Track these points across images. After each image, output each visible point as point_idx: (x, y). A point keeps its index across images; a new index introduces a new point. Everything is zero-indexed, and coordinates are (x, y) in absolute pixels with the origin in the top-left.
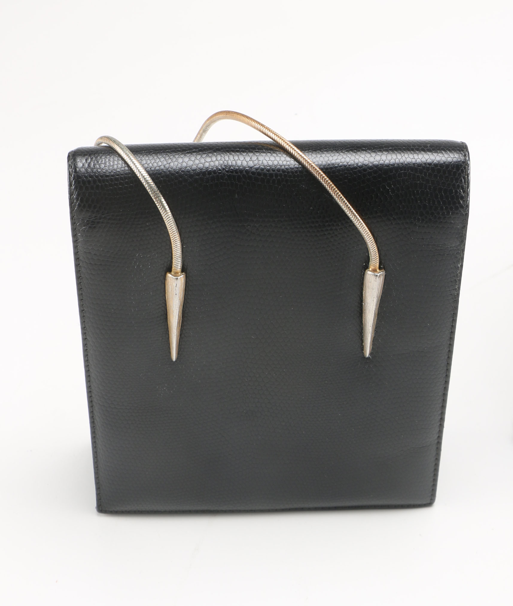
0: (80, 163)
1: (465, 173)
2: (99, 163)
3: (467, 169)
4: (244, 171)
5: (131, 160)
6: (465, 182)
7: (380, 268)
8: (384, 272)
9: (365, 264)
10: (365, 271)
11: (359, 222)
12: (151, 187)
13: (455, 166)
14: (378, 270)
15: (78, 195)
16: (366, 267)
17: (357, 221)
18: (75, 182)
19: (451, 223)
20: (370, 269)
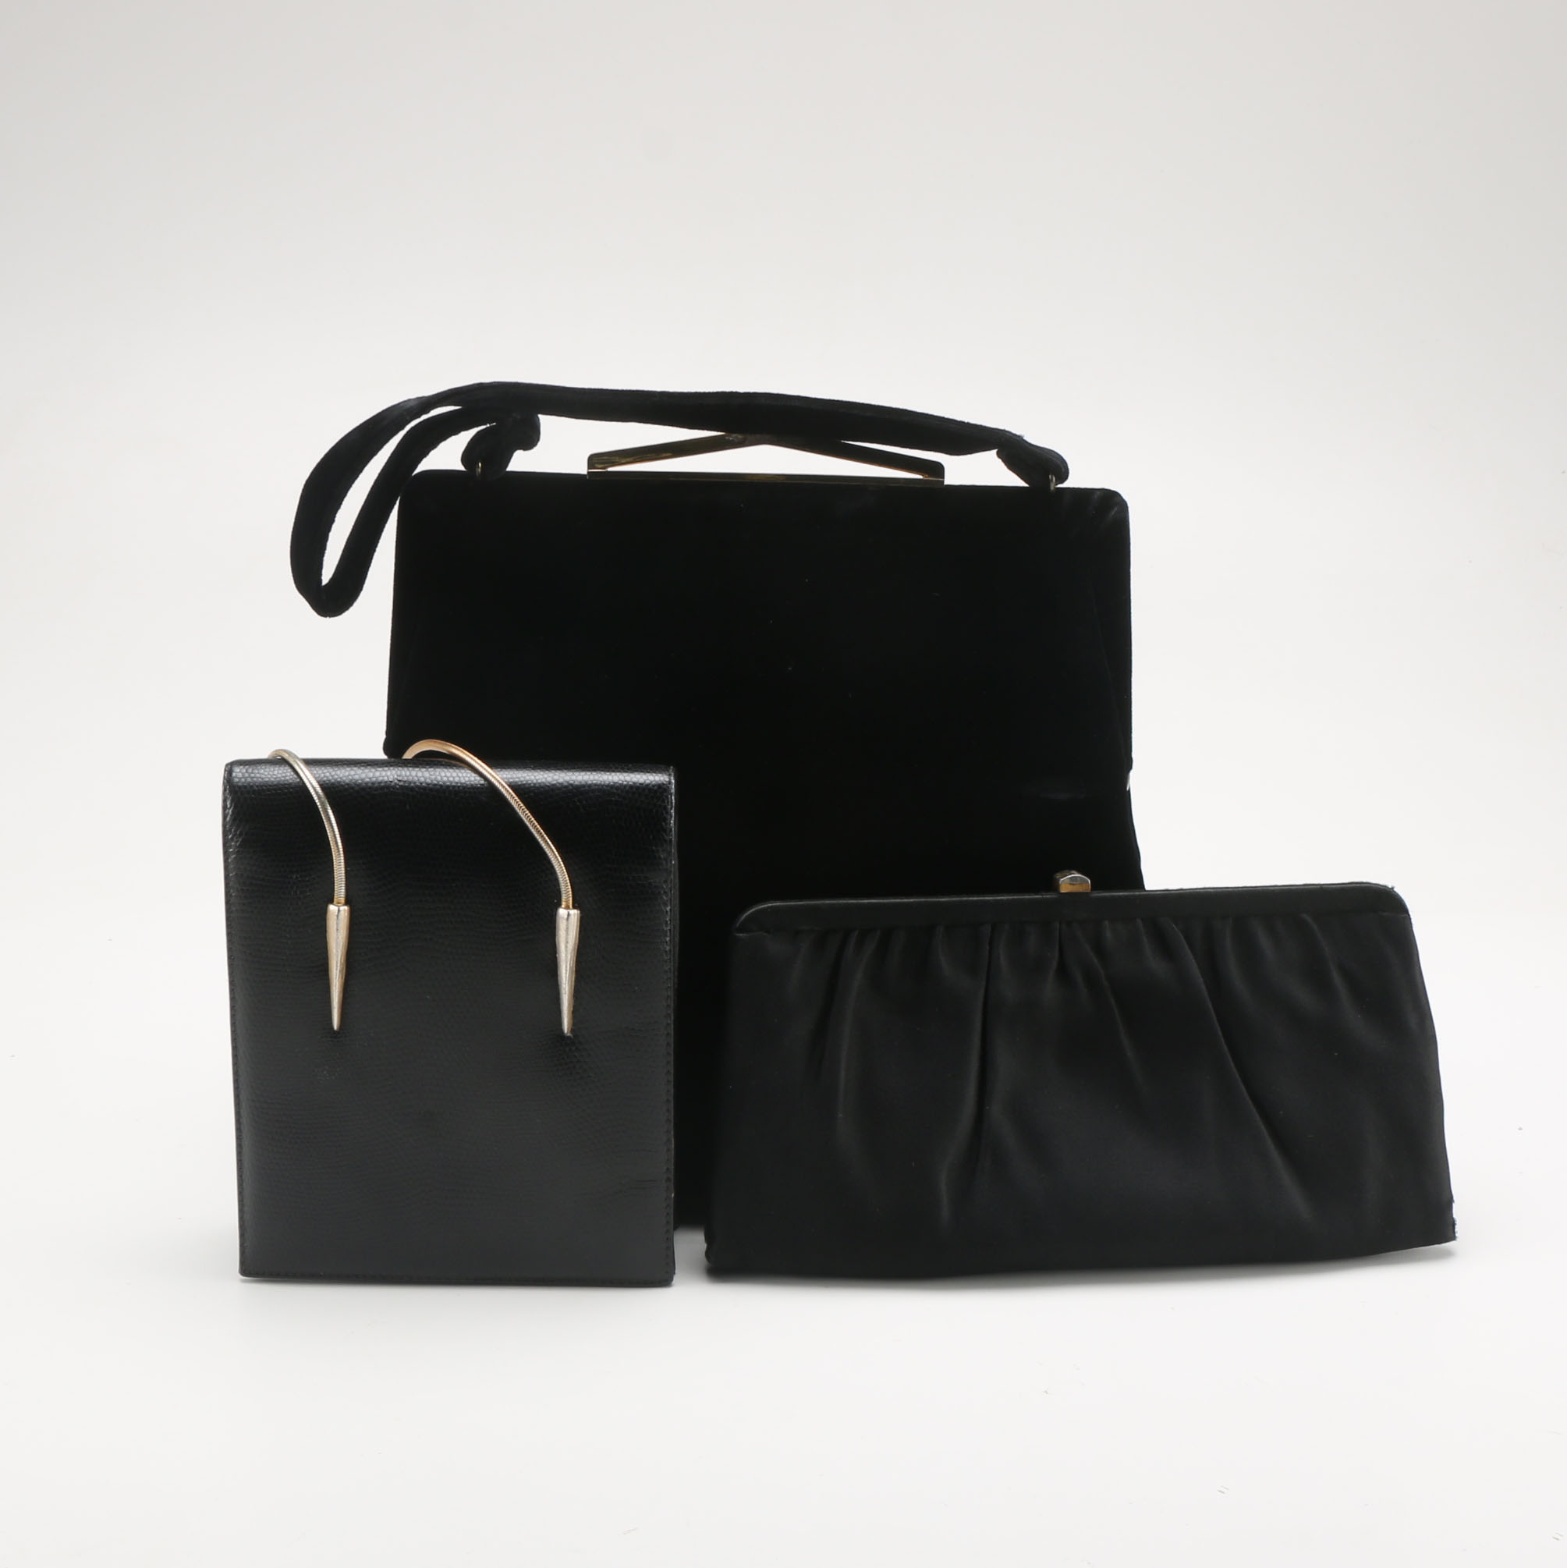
1: (669, 792)
5: (304, 772)
7: (573, 905)
8: (578, 911)
9: (558, 898)
10: (557, 906)
14: (571, 908)
16: (560, 902)
20: (563, 906)
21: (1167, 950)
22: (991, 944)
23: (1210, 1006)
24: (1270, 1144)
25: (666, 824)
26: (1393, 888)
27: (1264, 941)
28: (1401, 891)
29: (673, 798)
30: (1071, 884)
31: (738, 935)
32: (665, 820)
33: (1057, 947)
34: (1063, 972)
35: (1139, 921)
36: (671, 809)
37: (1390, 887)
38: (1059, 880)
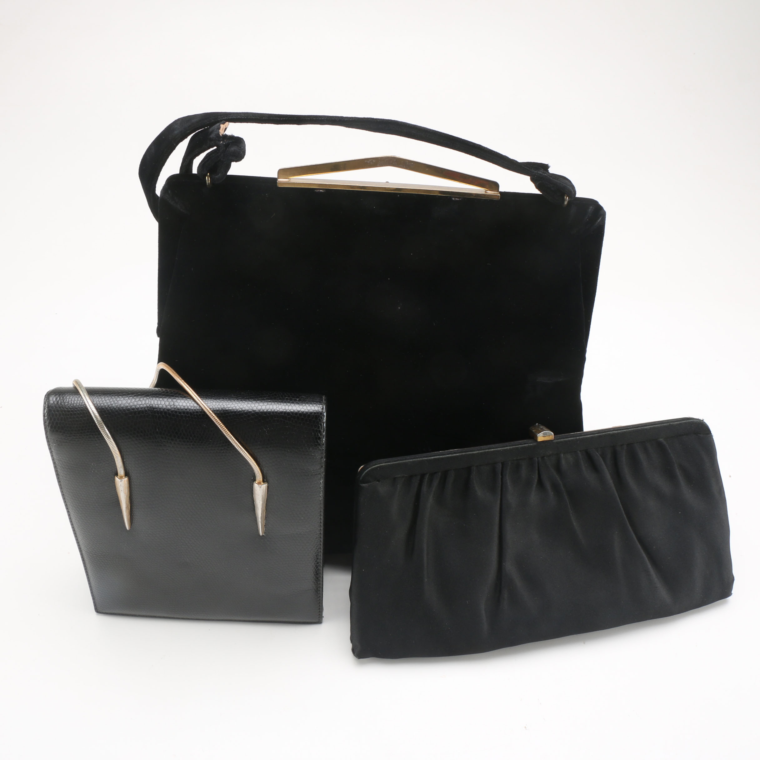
0: (51, 401)
1: (322, 421)
2: (64, 401)
3: (323, 418)
4: (163, 413)
5: (87, 400)
6: (321, 428)
7: (264, 481)
8: (266, 485)
9: (253, 478)
10: (253, 482)
11: (244, 453)
12: (98, 421)
13: (314, 416)
14: (262, 483)
15: (49, 423)
16: (254, 480)
17: (242, 452)
18: (47, 414)
19: (312, 455)
20: (256, 482)
21: (595, 467)
22: (502, 475)
23: (617, 495)
24: (649, 566)
25: (321, 441)
26: (703, 420)
27: (642, 456)
28: (707, 421)
29: (325, 425)
30: (543, 437)
31: (362, 485)
32: (320, 438)
33: (537, 472)
34: (540, 483)
35: (579, 452)
36: (324, 432)
37: (702, 419)
38: (537, 435)
